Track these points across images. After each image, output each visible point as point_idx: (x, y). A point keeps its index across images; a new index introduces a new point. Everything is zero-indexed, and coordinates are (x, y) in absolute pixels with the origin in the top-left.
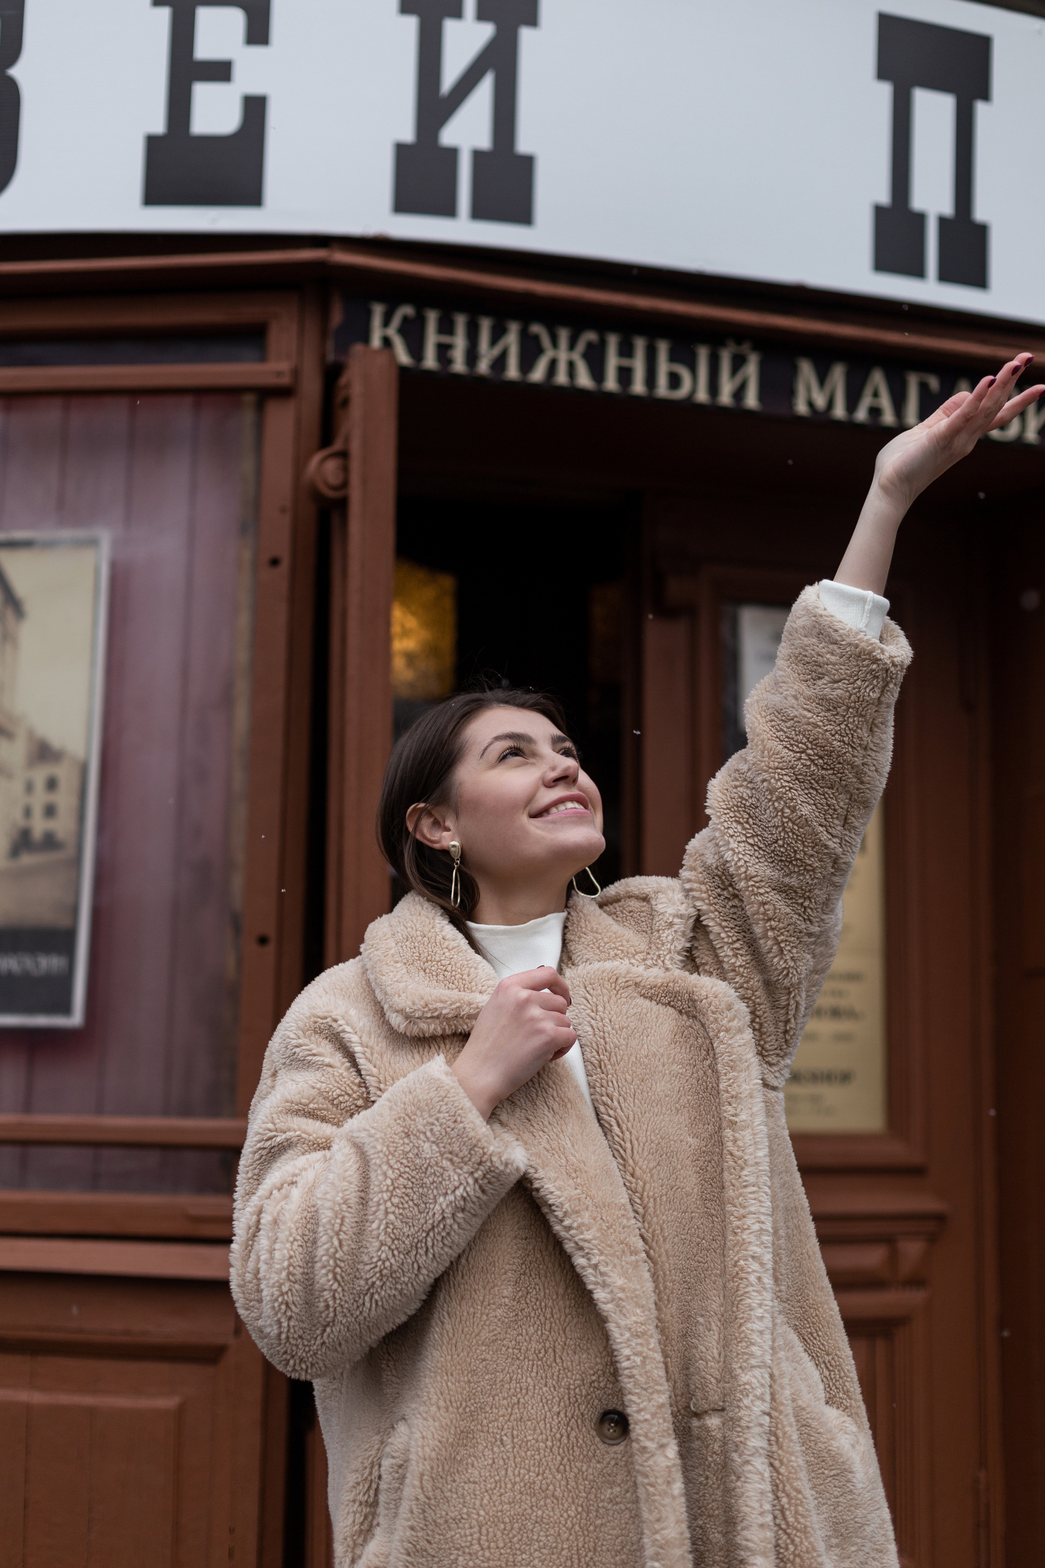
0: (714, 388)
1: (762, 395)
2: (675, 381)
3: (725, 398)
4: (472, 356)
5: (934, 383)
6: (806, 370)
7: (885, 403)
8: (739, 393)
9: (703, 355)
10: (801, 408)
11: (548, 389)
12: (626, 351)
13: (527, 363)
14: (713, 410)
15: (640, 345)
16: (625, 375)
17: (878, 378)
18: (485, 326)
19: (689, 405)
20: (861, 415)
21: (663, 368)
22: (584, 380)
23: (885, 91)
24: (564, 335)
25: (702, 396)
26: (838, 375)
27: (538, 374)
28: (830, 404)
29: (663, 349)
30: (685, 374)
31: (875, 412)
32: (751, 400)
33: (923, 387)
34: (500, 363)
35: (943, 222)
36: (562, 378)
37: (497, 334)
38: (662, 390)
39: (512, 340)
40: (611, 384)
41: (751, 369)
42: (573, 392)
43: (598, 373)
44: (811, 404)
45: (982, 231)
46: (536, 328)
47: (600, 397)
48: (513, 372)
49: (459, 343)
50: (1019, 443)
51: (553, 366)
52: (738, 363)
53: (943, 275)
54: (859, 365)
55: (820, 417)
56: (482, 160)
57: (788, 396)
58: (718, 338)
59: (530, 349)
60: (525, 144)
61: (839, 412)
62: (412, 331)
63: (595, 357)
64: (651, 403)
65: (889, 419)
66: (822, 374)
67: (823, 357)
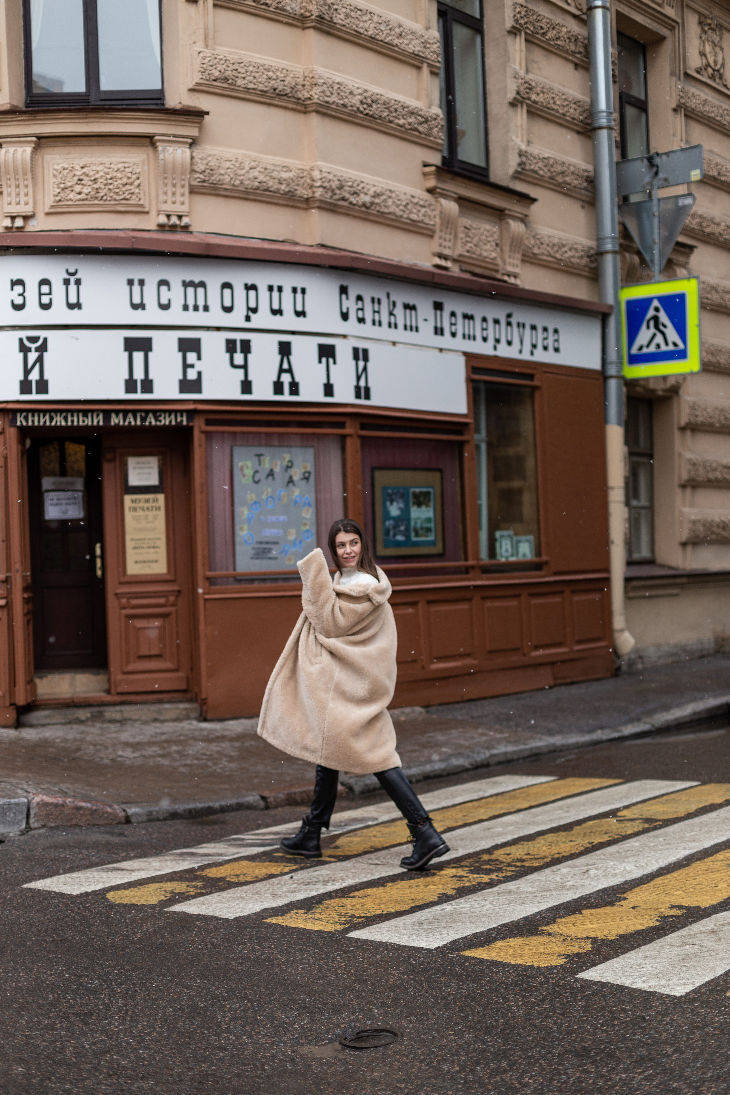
0: (92, 421)
1: (104, 421)
2: (84, 421)
3: (95, 423)
4: (39, 421)
5: (143, 414)
6: (113, 415)
7: (132, 421)
8: (98, 422)
9: (90, 415)
10: (112, 424)
11: (56, 426)
12: (72, 416)
13: (51, 421)
14: (93, 426)
15: (75, 415)
16: (73, 422)
17: (130, 415)
18: (41, 415)
19: (87, 426)
20: (126, 424)
21: (81, 419)
22: (63, 423)
23: (126, 354)
24: (59, 415)
25: (90, 424)
26: (121, 415)
27: (53, 423)
28: (119, 422)
29: (81, 415)
30: (85, 419)
31: (130, 423)
32: (101, 423)
33: (141, 416)
34: (45, 422)
35: (142, 380)
36: (58, 424)
37: (44, 416)
38: (81, 423)
39: (47, 417)
40: (69, 423)
41: (101, 417)
42: (61, 427)
43: (66, 421)
44: (115, 423)
45: (151, 381)
46: (53, 414)
47: (67, 427)
48: (48, 424)
49: (36, 419)
50: (164, 425)
51: (56, 422)
52: (98, 416)
53: (142, 392)
54: (126, 413)
55: (117, 426)
56: (37, 382)
57: (110, 421)
58: (92, 411)
59: (51, 419)
60: (46, 377)
61: (121, 423)
62: (26, 418)
63: (66, 419)
64: (78, 427)
65: (133, 423)
66: (117, 416)
67: (117, 412)
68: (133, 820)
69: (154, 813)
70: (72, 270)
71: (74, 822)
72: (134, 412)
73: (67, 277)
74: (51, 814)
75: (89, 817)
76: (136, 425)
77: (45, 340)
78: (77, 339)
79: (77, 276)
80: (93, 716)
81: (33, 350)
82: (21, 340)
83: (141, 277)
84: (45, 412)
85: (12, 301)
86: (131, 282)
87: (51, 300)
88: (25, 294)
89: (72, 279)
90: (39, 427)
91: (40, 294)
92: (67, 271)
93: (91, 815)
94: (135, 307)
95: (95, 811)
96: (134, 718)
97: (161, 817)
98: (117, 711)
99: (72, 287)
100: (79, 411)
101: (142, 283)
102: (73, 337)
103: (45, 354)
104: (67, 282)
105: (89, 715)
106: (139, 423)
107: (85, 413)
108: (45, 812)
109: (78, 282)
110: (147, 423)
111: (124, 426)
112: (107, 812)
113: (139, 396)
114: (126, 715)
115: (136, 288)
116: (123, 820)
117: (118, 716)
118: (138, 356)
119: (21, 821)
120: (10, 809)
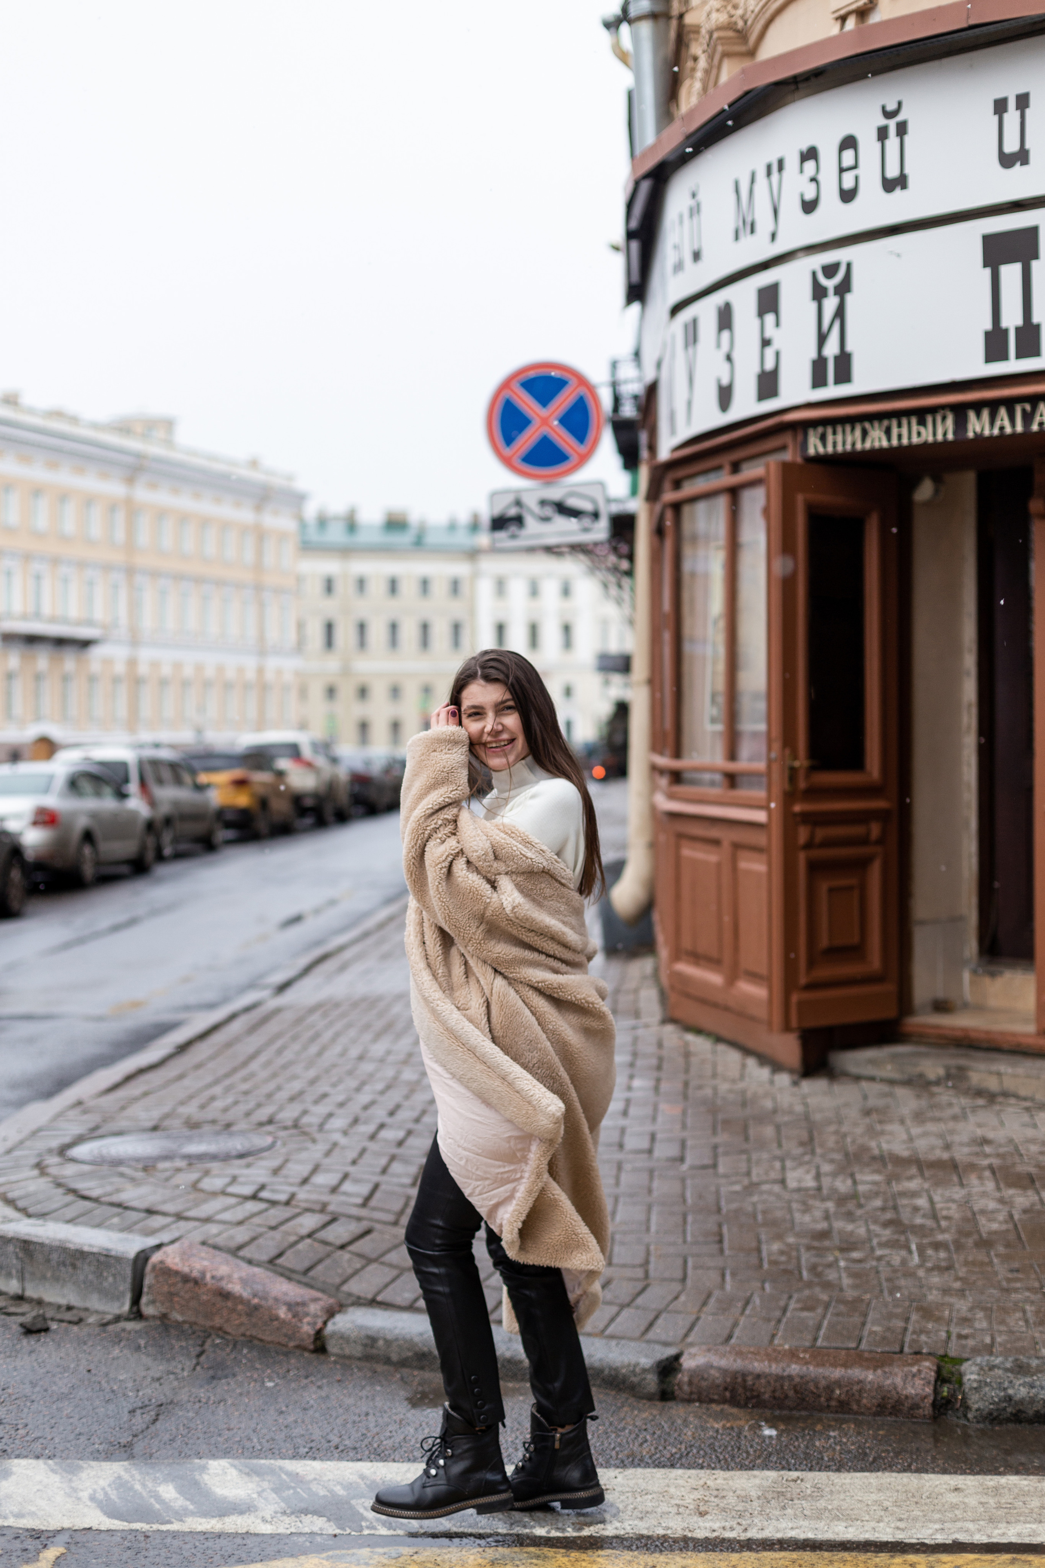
0: (935, 434)
1: (955, 433)
2: (919, 434)
3: (940, 437)
4: (844, 443)
5: (1028, 407)
6: (972, 415)
7: (1007, 423)
8: (945, 434)
9: (930, 420)
11: (873, 450)
12: (900, 425)
13: (864, 440)
14: (936, 444)
15: (904, 421)
16: (900, 437)
17: (1003, 412)
18: (848, 429)
19: (925, 444)
20: (996, 432)
21: (915, 427)
22: (885, 444)
23: (987, 274)
24: (876, 425)
25: (930, 439)
26: (985, 414)
27: (868, 445)
28: (982, 430)
29: (914, 421)
30: (922, 429)
31: (1002, 428)
32: (950, 436)
33: (1024, 411)
34: (853, 444)
35: (1018, 329)
36: (877, 444)
37: (853, 429)
38: (915, 440)
39: (858, 433)
40: (895, 442)
41: (950, 421)
42: (881, 450)
43: (889, 439)
44: (975, 432)
45: (1037, 329)
46: (867, 425)
47: (891, 449)
48: (859, 446)
49: (840, 438)
51: (873, 442)
52: (944, 418)
53: (1019, 356)
54: (993, 405)
55: (979, 437)
56: (836, 358)
57: (965, 430)
58: (933, 410)
59: (865, 433)
60: (849, 348)
61: (987, 432)
62: (823, 438)
63: (888, 432)
64: (911, 447)
65: (1008, 430)
66: (978, 415)
67: (977, 406)
68: (333, 1347)
69: (381, 1343)
70: (891, 107)
71: (218, 1321)
72: (1010, 403)
73: (883, 122)
74: (177, 1294)
75: (244, 1319)
76: (1014, 435)
77: (849, 266)
78: (899, 255)
79: (900, 118)
80: (948, 1076)
81: (831, 291)
82: (814, 274)
83: (1022, 90)
84: (852, 420)
85: (802, 196)
86: (1000, 106)
87: (857, 178)
88: (820, 178)
89: (892, 124)
90: (845, 454)
91: (842, 170)
92: (883, 108)
93: (249, 1315)
94: (1007, 161)
95: (256, 1308)
96: (1023, 1093)
97: (394, 1357)
98: (991, 1073)
99: (893, 142)
100: (907, 413)
101: (1023, 101)
102: (891, 252)
103: (849, 298)
104: (882, 134)
105: (941, 1072)
106: (1019, 428)
107: (921, 414)
108: (166, 1289)
109: (902, 129)
110: (1035, 427)
111: (991, 438)
112: (277, 1318)
113: (1013, 365)
114: (1009, 1084)
115: (1012, 116)
116: (309, 1343)
117: (992, 1084)
118: (1011, 273)
119: (123, 1294)
120: (108, 1266)
